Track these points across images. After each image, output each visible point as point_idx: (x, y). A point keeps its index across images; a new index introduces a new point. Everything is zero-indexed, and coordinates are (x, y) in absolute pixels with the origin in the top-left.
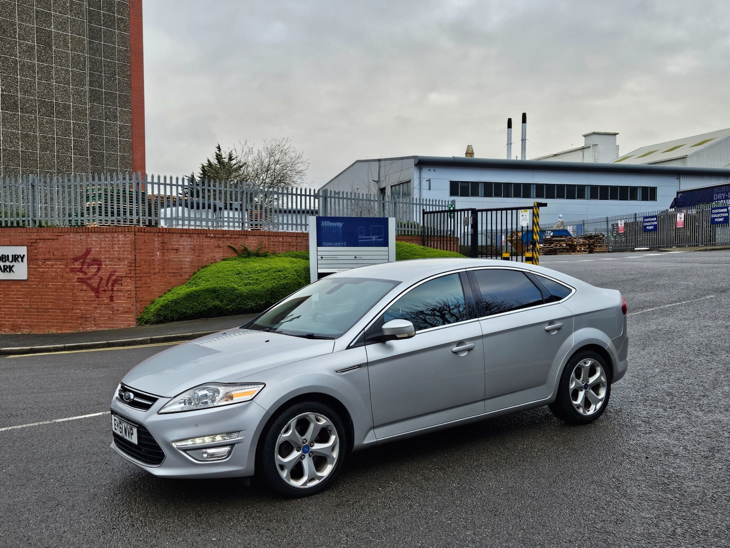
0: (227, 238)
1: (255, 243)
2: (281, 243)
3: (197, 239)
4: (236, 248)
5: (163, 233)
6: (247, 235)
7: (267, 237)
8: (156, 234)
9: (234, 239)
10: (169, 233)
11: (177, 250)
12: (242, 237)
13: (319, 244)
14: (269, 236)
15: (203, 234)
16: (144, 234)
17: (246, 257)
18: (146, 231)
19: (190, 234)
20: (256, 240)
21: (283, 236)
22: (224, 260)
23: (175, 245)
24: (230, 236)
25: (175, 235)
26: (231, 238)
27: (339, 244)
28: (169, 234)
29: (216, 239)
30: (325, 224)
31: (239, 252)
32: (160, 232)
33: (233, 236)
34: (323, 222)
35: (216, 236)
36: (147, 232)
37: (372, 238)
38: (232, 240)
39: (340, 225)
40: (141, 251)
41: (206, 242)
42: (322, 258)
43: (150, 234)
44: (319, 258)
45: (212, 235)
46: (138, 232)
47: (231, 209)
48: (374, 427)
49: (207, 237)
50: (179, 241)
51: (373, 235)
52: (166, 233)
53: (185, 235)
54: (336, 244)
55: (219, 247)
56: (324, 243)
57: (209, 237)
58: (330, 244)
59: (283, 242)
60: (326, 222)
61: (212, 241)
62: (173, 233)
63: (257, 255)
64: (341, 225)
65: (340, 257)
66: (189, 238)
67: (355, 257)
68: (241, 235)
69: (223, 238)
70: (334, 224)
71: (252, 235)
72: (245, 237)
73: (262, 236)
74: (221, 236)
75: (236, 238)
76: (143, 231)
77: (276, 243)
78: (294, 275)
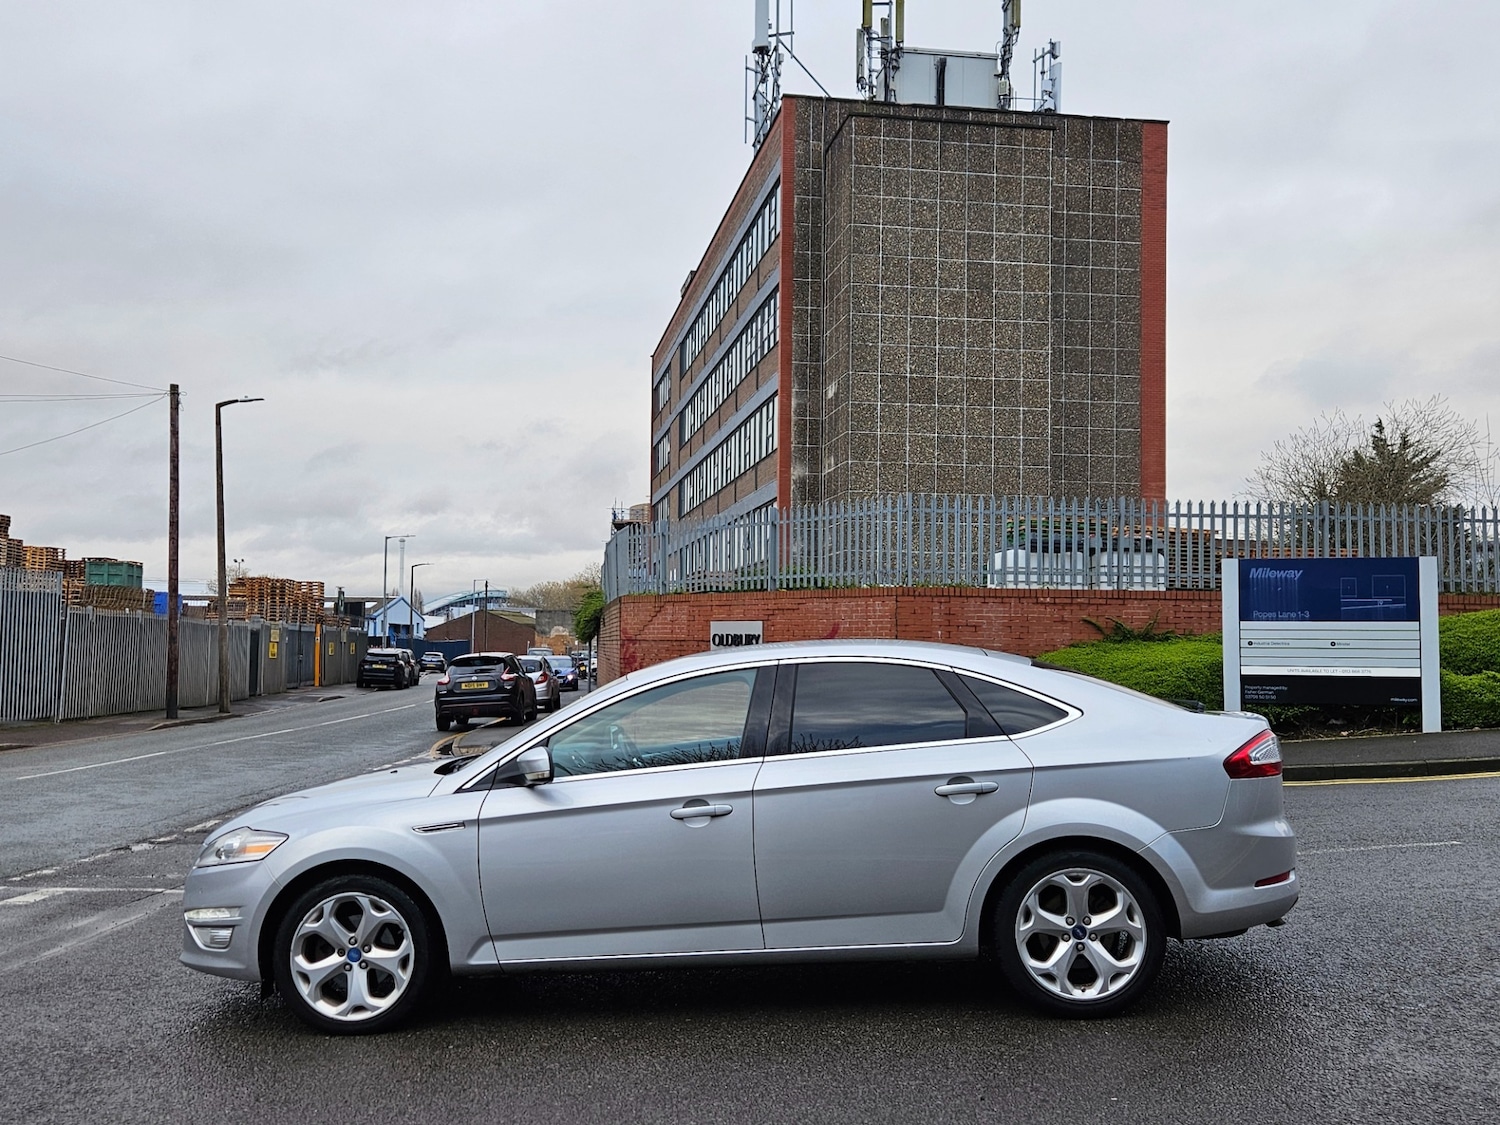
0: (1078, 604)
1: (1144, 614)
2: (1207, 615)
3: (1015, 606)
4: (1101, 623)
5: (949, 596)
6: (1124, 599)
7: (1173, 603)
8: (936, 599)
9: (1095, 607)
10: (961, 596)
11: (975, 626)
12: (1114, 602)
13: (1245, 615)
14: (1176, 600)
15: (1030, 597)
16: (912, 599)
17: (1120, 641)
18: (917, 593)
19: (1003, 598)
20: (1145, 608)
21: (1210, 600)
22: (1072, 646)
23: (973, 618)
24: (1087, 602)
25: (972, 600)
26: (1089, 604)
27: (1293, 615)
28: (961, 599)
29: (1055, 607)
30: (1254, 573)
31: (1107, 632)
32: (943, 596)
33: (1092, 601)
34: (1254, 570)
35: (1057, 601)
36: (919, 596)
37: (1376, 603)
38: (1091, 609)
39: (1295, 575)
40: (908, 629)
41: (1035, 612)
42: (1250, 643)
43: (925, 599)
44: (1244, 643)
45: (1048, 600)
46: (903, 595)
48: (492, 938)
49: (1037, 603)
50: (982, 612)
51: (1379, 594)
52: (955, 596)
53: (992, 600)
54: (1285, 615)
55: (1063, 621)
56: (1255, 614)
57: (1042, 603)
58: (1270, 615)
59: (1210, 612)
60: (1260, 570)
61: (1049, 610)
62: (967, 597)
63: (1147, 637)
64: (1298, 576)
65: (1293, 644)
66: (1002, 605)
67: (1333, 644)
68: (1113, 598)
69: (1071, 604)
70: (1281, 574)
71: (1136, 599)
72: (1121, 602)
73: (1159, 599)
74: (1069, 601)
75: (1101, 604)
76: (911, 593)
77: (1192, 615)
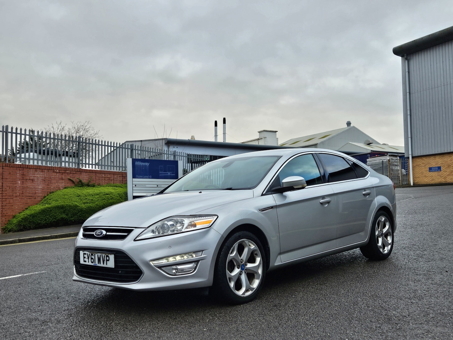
0: (68, 173)
1: (87, 177)
2: (104, 178)
3: (47, 173)
4: (74, 180)
5: (23, 168)
6: (81, 172)
7: (95, 174)
8: (18, 169)
9: (72, 174)
10: (27, 168)
11: (32, 180)
12: (78, 173)
13: (134, 177)
14: (96, 173)
15: (52, 170)
16: (9, 168)
17: (81, 187)
18: (11, 166)
19: (42, 169)
20: (87, 175)
21: (105, 173)
22: (65, 188)
23: (32, 176)
24: (70, 172)
25: (31, 169)
26: (70, 173)
27: (147, 177)
28: (27, 169)
29: (60, 174)
30: (137, 163)
31: (76, 183)
32: (21, 167)
33: (72, 172)
34: (136, 162)
35: (60, 171)
36: (12, 167)
37: (168, 174)
38: (71, 175)
39: (147, 164)
40: (7, 180)
41: (54, 175)
42: (135, 186)
43: (14, 168)
44: (134, 186)
45: (57, 171)
46: (5, 166)
47: (67, 156)
48: (280, 254)
49: (54, 172)
50: (35, 174)
51: (169, 171)
52: (25, 168)
53: (38, 170)
54: (145, 177)
55: (62, 179)
56: (137, 176)
57: (56, 172)
58: (141, 176)
59: (105, 178)
60: (138, 162)
61: (58, 175)
62: (30, 168)
63: (88, 185)
64: (148, 164)
65: (147, 186)
66: (42, 172)
67: (157, 186)
68: (77, 171)
69: (65, 173)
70: (144, 164)
71: (84, 172)
72: (80, 173)
73: (91, 173)
74: (64, 172)
75: (74, 173)
76: (9, 166)
77: (100, 178)
78: (118, 197)
